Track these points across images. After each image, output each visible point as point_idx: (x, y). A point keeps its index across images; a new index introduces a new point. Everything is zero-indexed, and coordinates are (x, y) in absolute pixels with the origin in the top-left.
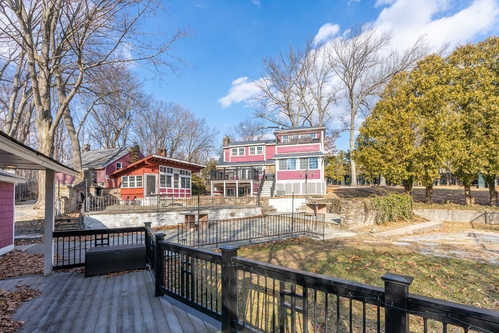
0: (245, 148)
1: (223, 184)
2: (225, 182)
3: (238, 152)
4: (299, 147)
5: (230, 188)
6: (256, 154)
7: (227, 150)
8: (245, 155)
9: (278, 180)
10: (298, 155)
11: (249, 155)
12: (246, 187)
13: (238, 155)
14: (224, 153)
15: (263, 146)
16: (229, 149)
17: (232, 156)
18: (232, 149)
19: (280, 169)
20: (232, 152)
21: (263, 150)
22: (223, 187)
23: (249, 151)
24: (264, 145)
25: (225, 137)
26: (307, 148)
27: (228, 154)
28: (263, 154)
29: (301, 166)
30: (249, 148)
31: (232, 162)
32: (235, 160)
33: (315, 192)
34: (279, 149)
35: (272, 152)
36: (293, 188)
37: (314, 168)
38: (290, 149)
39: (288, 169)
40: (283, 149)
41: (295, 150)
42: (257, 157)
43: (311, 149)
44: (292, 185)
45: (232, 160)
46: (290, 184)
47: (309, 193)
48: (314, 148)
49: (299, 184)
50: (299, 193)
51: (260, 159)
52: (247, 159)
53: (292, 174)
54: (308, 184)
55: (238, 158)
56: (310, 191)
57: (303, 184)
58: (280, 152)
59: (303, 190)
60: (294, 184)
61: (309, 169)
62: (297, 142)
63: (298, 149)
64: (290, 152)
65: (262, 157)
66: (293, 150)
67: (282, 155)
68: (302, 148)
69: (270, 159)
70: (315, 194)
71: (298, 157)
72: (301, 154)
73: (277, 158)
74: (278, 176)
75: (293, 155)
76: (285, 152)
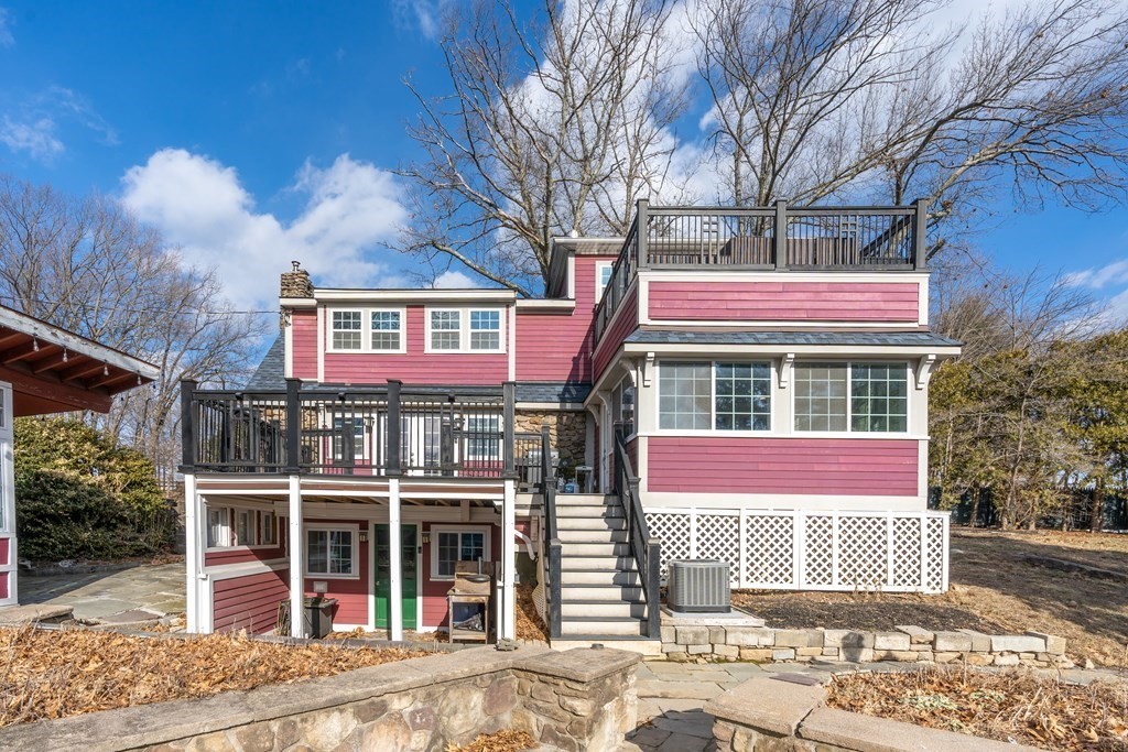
0: (403, 312)
1: (286, 498)
2: (294, 488)
3: (366, 331)
4: (787, 288)
5: (328, 528)
6: (465, 347)
7: (303, 320)
8: (403, 349)
9: (652, 488)
10: (790, 337)
11: (429, 349)
12: (427, 526)
13: (366, 347)
14: (289, 331)
15: (502, 311)
16: (312, 311)
17: (331, 349)
18: (331, 311)
19: (665, 424)
20: (331, 330)
21: (502, 330)
22: (285, 522)
23: (429, 331)
24: (507, 303)
25: (290, 270)
26: (841, 302)
27: (306, 340)
28: (501, 350)
29: (801, 406)
30: (428, 311)
31: (332, 381)
32: (346, 369)
33: (884, 576)
34: (665, 295)
35: (545, 344)
36: (748, 545)
37: (882, 428)
38: (736, 296)
39: (718, 428)
40: (691, 296)
41: (767, 305)
42: (470, 365)
43: (867, 305)
44: (744, 526)
45: (329, 370)
46: (731, 521)
47: (844, 580)
48: (882, 306)
49: (787, 522)
50: (787, 580)
51: (486, 376)
52: (414, 370)
53: (743, 458)
54: (840, 522)
55: (367, 364)
56: (855, 571)
57: (810, 522)
58: (666, 313)
59: (810, 560)
60: (752, 521)
61: (849, 434)
62: (774, 260)
63: (783, 305)
64: (730, 314)
65: (500, 365)
66: (754, 305)
67: (683, 333)
68: (811, 296)
69: (536, 379)
70: (885, 588)
71: (791, 351)
72: (809, 336)
73: (652, 349)
74: (656, 465)
75: (759, 336)
76: (698, 315)
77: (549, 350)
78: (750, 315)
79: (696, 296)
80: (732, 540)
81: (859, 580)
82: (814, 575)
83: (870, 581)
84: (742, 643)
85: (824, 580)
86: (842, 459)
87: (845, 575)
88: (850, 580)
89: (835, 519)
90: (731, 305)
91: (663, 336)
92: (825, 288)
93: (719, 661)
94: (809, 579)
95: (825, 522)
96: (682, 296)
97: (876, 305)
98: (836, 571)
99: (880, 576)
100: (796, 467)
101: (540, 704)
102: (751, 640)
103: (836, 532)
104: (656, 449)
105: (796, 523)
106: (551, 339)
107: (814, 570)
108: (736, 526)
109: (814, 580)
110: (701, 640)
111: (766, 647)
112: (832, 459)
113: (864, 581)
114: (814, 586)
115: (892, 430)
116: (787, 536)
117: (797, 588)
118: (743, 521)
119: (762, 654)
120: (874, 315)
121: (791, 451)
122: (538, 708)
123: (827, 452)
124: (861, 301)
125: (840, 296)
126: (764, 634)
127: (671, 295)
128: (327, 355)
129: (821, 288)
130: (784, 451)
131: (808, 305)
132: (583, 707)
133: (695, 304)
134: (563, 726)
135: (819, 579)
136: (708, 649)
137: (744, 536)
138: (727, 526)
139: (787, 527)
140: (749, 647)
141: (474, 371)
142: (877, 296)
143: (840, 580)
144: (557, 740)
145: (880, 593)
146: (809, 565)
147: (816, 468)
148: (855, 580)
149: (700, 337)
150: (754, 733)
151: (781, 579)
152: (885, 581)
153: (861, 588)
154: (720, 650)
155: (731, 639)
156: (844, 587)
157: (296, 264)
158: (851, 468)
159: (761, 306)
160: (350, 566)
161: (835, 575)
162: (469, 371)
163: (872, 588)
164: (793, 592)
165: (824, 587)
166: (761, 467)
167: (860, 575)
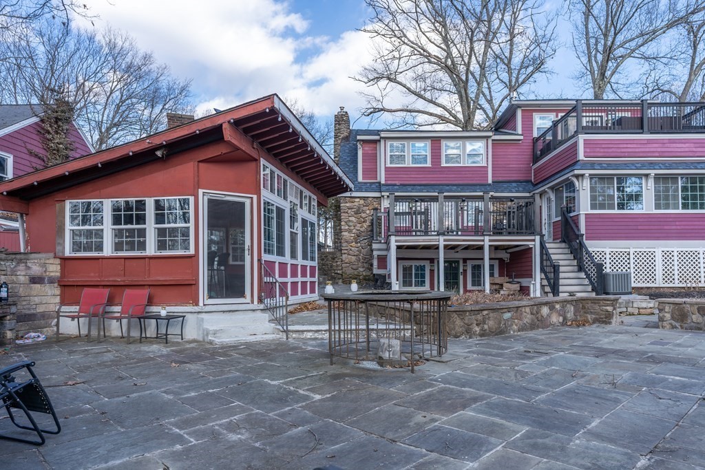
0: (429, 142)
3: (409, 154)
4: (649, 141)
5: (412, 263)
6: (464, 163)
7: (368, 147)
8: (429, 165)
9: (592, 239)
10: (652, 165)
11: (444, 164)
12: (465, 261)
13: (408, 163)
14: (360, 154)
15: (484, 142)
16: (375, 143)
17: (389, 165)
18: (389, 143)
19: (593, 207)
20: (388, 154)
21: (484, 153)
23: (443, 154)
24: (487, 139)
27: (371, 159)
28: (484, 164)
29: (657, 198)
30: (443, 143)
31: (389, 182)
32: (397, 176)
33: (700, 279)
34: (591, 146)
35: (506, 160)
36: (634, 265)
37: (696, 208)
38: (625, 146)
39: (618, 209)
40: (603, 146)
41: (640, 150)
42: (467, 173)
43: (687, 150)
44: (632, 256)
45: (387, 176)
46: (626, 254)
47: (681, 282)
48: (694, 149)
49: (652, 254)
50: (653, 282)
51: (476, 179)
52: (436, 176)
53: (631, 224)
54: (678, 254)
55: (409, 173)
56: (685, 277)
57: (663, 254)
58: (592, 154)
59: (664, 272)
60: (636, 254)
61: (680, 211)
62: (642, 128)
63: (647, 150)
64: (623, 155)
65: (483, 172)
66: (633, 150)
67: (601, 164)
68: (661, 145)
69: (501, 179)
70: (700, 285)
71: (653, 172)
72: (661, 165)
73: (587, 172)
74: (589, 228)
75: (637, 165)
76: (607, 155)
77: (508, 163)
78: (632, 154)
79: (606, 146)
80: (626, 263)
81: (688, 282)
82: (666, 279)
83: (693, 282)
84: (640, 306)
85: (671, 282)
86: (677, 223)
87: (681, 279)
88: (683, 281)
89: (675, 252)
90: (623, 150)
91: (592, 166)
92: (667, 141)
93: (630, 315)
94: (664, 282)
95: (670, 254)
96: (599, 146)
97: (691, 149)
98: (676, 277)
99: (697, 279)
100: (656, 227)
101: (592, 311)
102: (644, 305)
103: (676, 258)
104: (589, 220)
105: (656, 254)
106: (509, 156)
107: (666, 277)
108: (628, 257)
109: (666, 282)
110: (622, 306)
111: (651, 308)
112: (673, 223)
113: (690, 282)
114: (666, 285)
115: (701, 208)
116: (652, 261)
117: (658, 286)
118: (631, 254)
119: (649, 311)
120: (691, 154)
121: (653, 220)
122: (591, 312)
123: (671, 220)
124: (685, 148)
125: (674, 145)
126: (649, 302)
127: (594, 146)
128: (386, 168)
129: (665, 141)
130: (650, 220)
131: (659, 150)
132: (610, 309)
133: (606, 150)
134: (602, 316)
135: (669, 281)
136: (625, 310)
137: (632, 261)
138: (624, 257)
139: (652, 256)
140: (643, 308)
141: (468, 176)
142: (692, 145)
143: (679, 282)
144: (599, 322)
145: (698, 287)
146: (664, 275)
147: (666, 227)
148: (685, 282)
149: (610, 166)
150: (671, 305)
151: (650, 282)
152: (700, 282)
153: (689, 285)
154: (630, 310)
155: (635, 305)
156: (681, 285)
157: (342, 108)
158: (682, 227)
159: (637, 150)
160: (425, 283)
161: (676, 280)
162: (466, 176)
163: (694, 285)
164: (656, 288)
165: (671, 285)
166: (639, 228)
167: (688, 279)
